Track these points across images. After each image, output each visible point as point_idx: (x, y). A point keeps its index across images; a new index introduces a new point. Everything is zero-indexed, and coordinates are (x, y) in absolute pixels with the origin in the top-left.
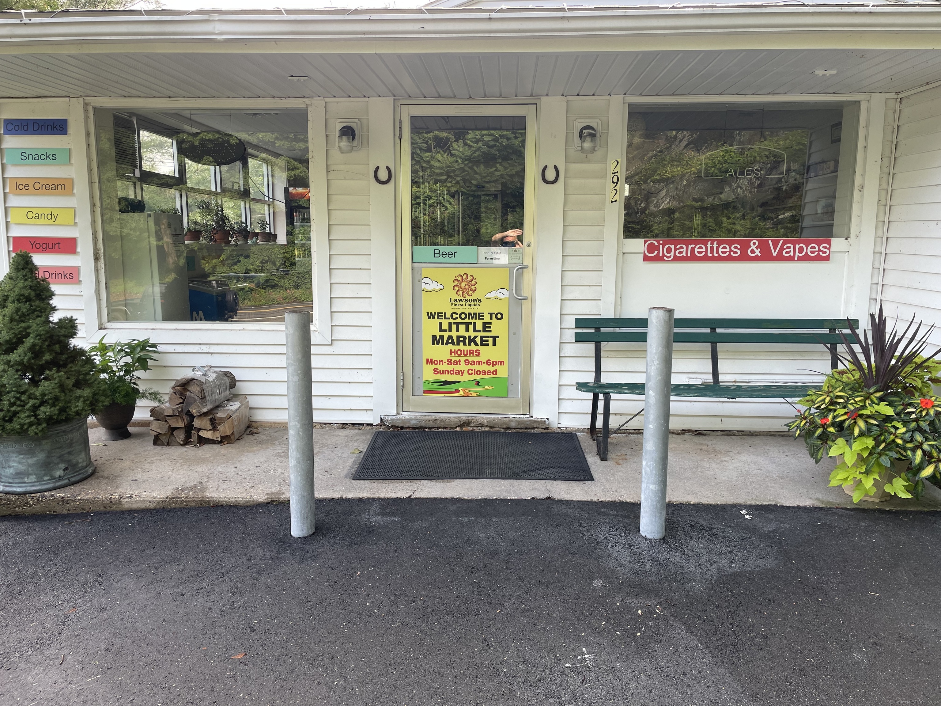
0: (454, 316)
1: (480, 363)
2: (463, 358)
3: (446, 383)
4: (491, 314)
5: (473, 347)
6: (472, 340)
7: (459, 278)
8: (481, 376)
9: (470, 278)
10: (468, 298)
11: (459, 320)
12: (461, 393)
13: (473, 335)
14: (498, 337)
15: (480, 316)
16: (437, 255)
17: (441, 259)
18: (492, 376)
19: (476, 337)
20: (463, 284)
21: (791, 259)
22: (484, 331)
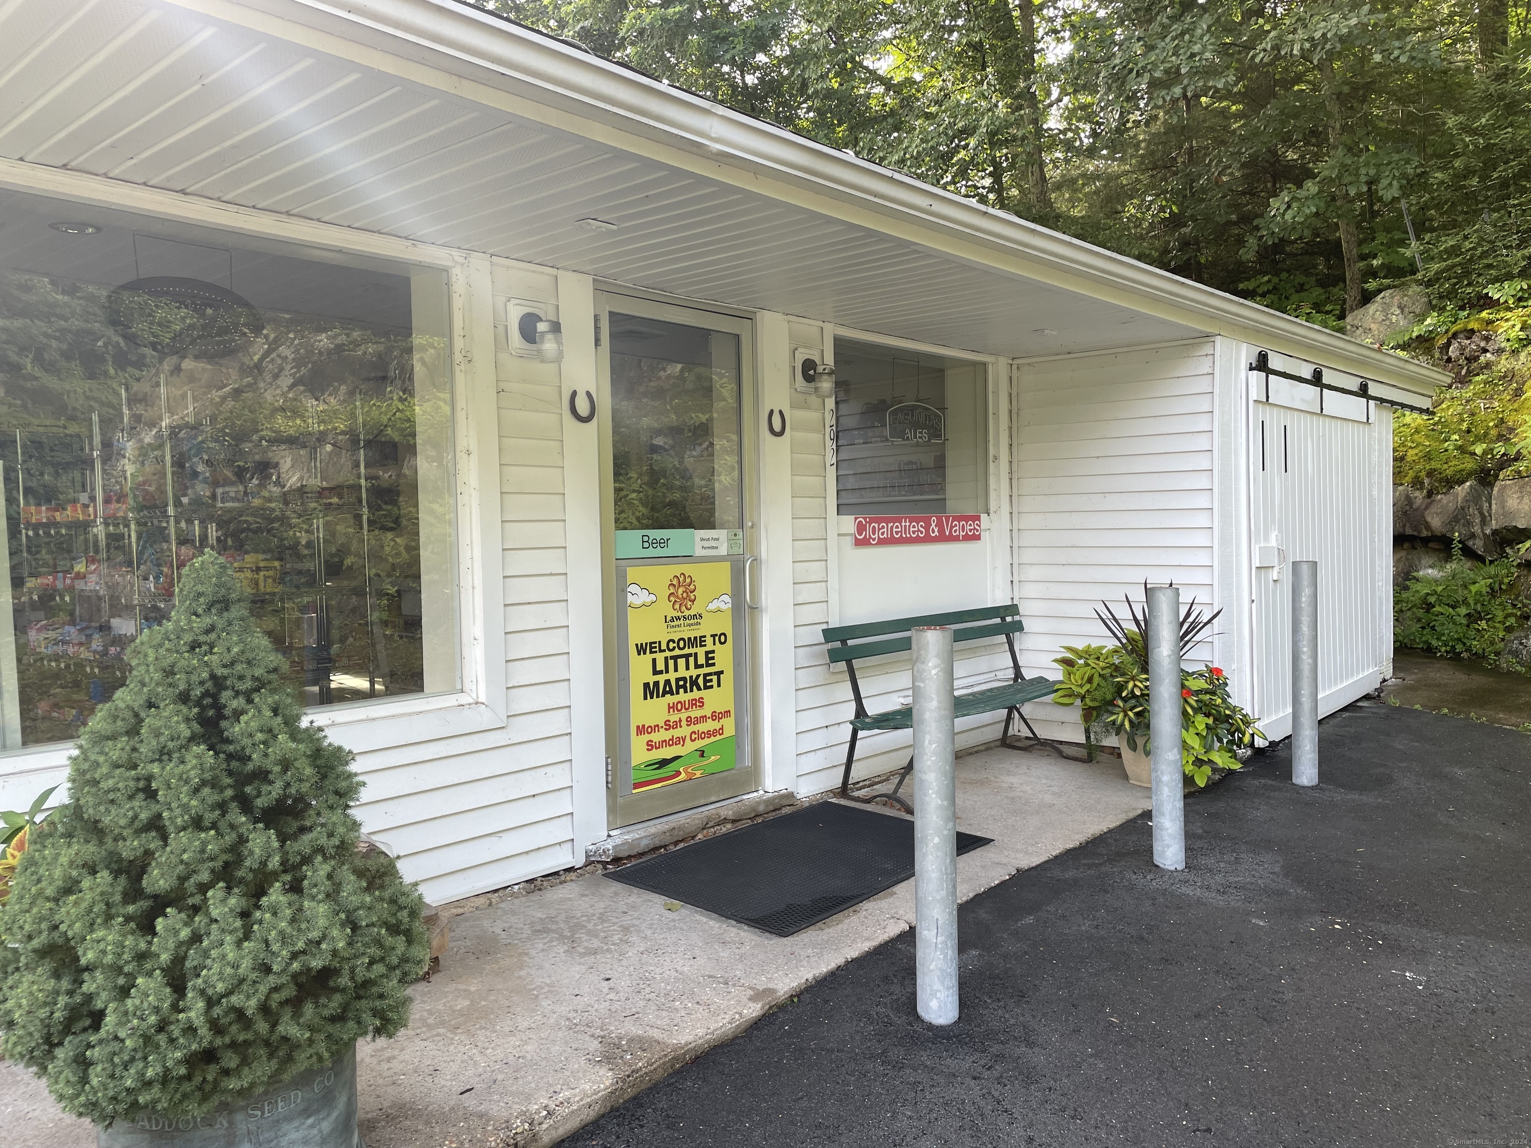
0: (671, 645)
1: (704, 718)
2: (684, 715)
3: (664, 763)
4: (714, 636)
5: (696, 694)
6: (694, 682)
7: (675, 582)
8: (707, 741)
9: (688, 580)
10: (687, 613)
11: (677, 652)
12: (683, 776)
13: (694, 672)
14: (722, 672)
15: (700, 641)
16: (646, 545)
17: (651, 552)
18: (718, 737)
19: (698, 676)
20: (681, 591)
21: (956, 539)
22: (708, 665)
